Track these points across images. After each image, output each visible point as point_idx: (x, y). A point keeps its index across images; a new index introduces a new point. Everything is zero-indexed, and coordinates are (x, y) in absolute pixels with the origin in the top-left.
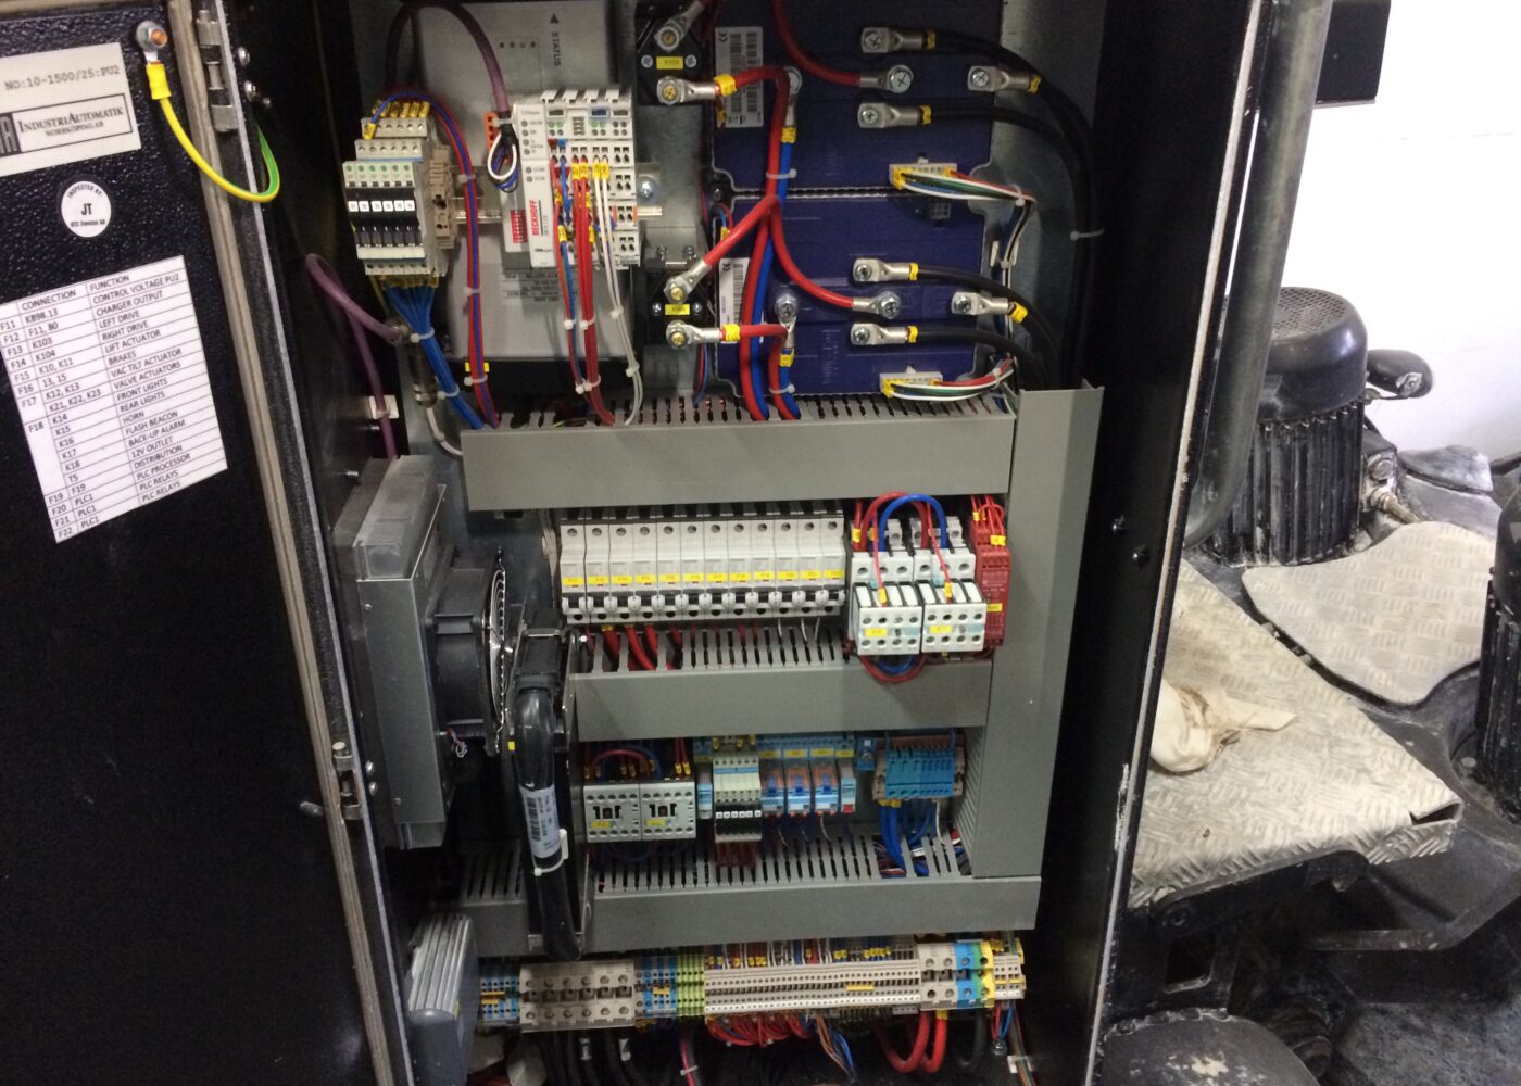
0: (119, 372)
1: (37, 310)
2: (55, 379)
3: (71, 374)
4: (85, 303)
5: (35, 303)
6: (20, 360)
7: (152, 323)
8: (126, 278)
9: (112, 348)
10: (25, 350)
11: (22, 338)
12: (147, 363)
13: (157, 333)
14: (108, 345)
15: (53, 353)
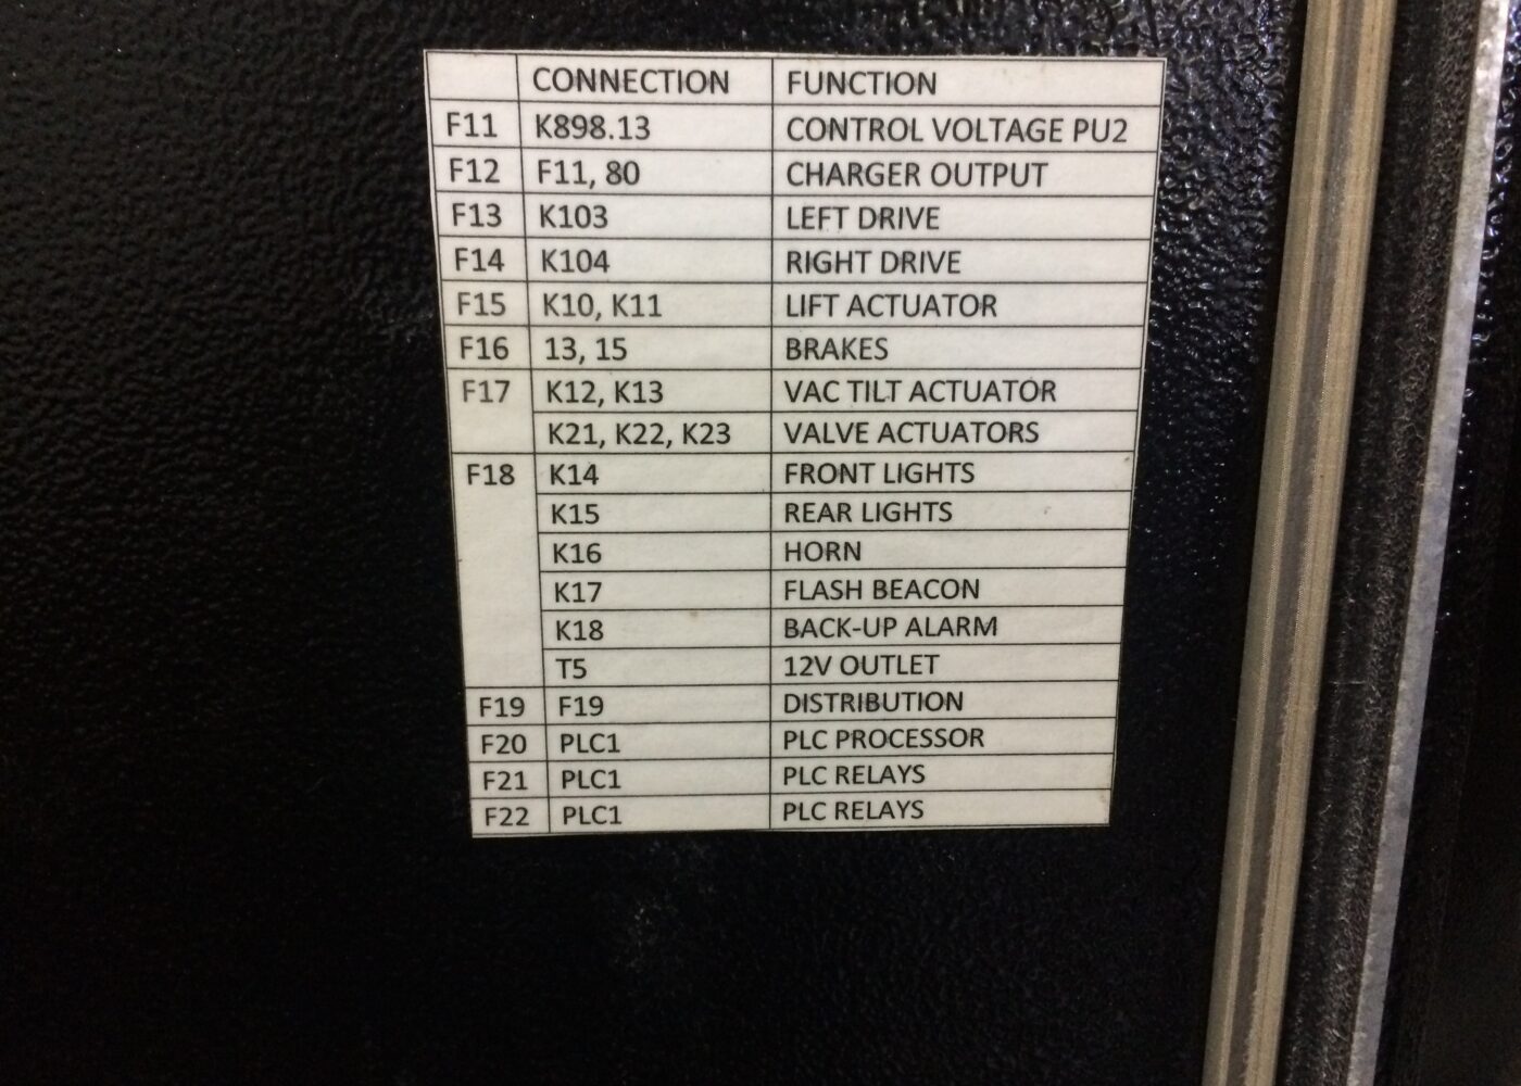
0: (812, 390)
1: (582, 102)
2: (587, 346)
3: (645, 348)
4: (753, 127)
5: (578, 79)
6: (488, 248)
7: (976, 264)
8: (923, 83)
9: (809, 306)
10: (511, 223)
11: (508, 178)
12: (918, 391)
13: (987, 304)
14: (797, 292)
15: (602, 262)
